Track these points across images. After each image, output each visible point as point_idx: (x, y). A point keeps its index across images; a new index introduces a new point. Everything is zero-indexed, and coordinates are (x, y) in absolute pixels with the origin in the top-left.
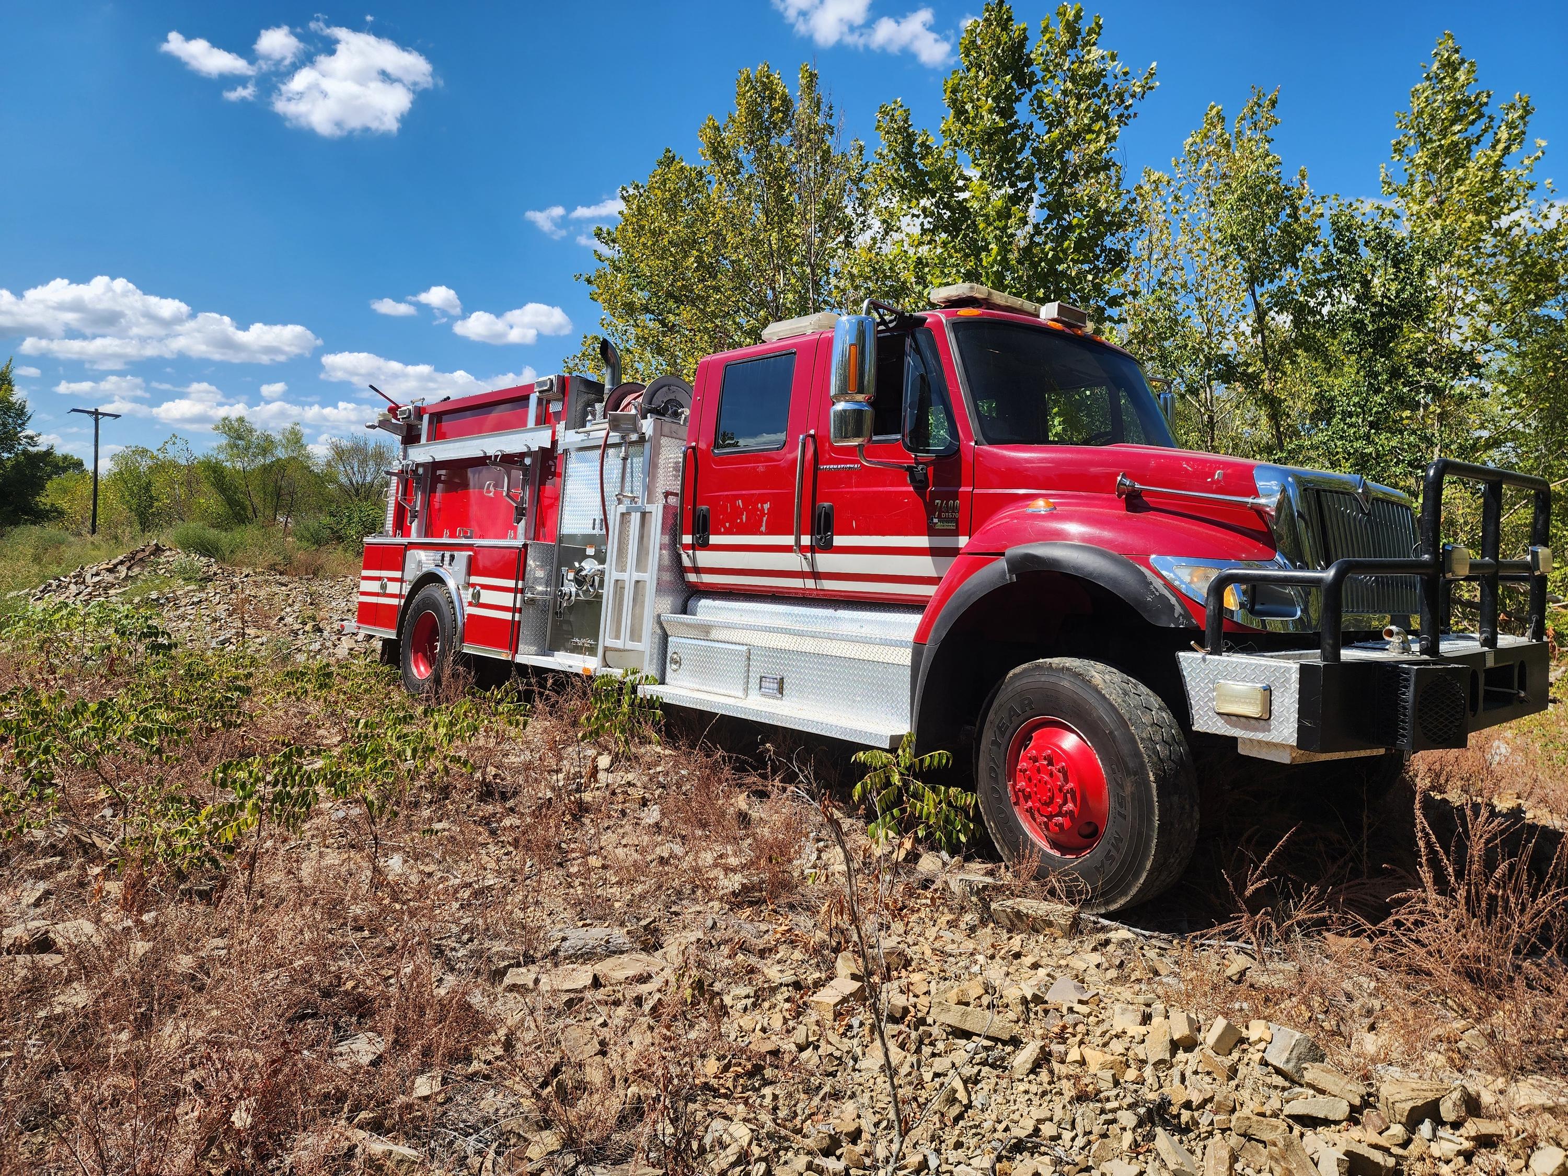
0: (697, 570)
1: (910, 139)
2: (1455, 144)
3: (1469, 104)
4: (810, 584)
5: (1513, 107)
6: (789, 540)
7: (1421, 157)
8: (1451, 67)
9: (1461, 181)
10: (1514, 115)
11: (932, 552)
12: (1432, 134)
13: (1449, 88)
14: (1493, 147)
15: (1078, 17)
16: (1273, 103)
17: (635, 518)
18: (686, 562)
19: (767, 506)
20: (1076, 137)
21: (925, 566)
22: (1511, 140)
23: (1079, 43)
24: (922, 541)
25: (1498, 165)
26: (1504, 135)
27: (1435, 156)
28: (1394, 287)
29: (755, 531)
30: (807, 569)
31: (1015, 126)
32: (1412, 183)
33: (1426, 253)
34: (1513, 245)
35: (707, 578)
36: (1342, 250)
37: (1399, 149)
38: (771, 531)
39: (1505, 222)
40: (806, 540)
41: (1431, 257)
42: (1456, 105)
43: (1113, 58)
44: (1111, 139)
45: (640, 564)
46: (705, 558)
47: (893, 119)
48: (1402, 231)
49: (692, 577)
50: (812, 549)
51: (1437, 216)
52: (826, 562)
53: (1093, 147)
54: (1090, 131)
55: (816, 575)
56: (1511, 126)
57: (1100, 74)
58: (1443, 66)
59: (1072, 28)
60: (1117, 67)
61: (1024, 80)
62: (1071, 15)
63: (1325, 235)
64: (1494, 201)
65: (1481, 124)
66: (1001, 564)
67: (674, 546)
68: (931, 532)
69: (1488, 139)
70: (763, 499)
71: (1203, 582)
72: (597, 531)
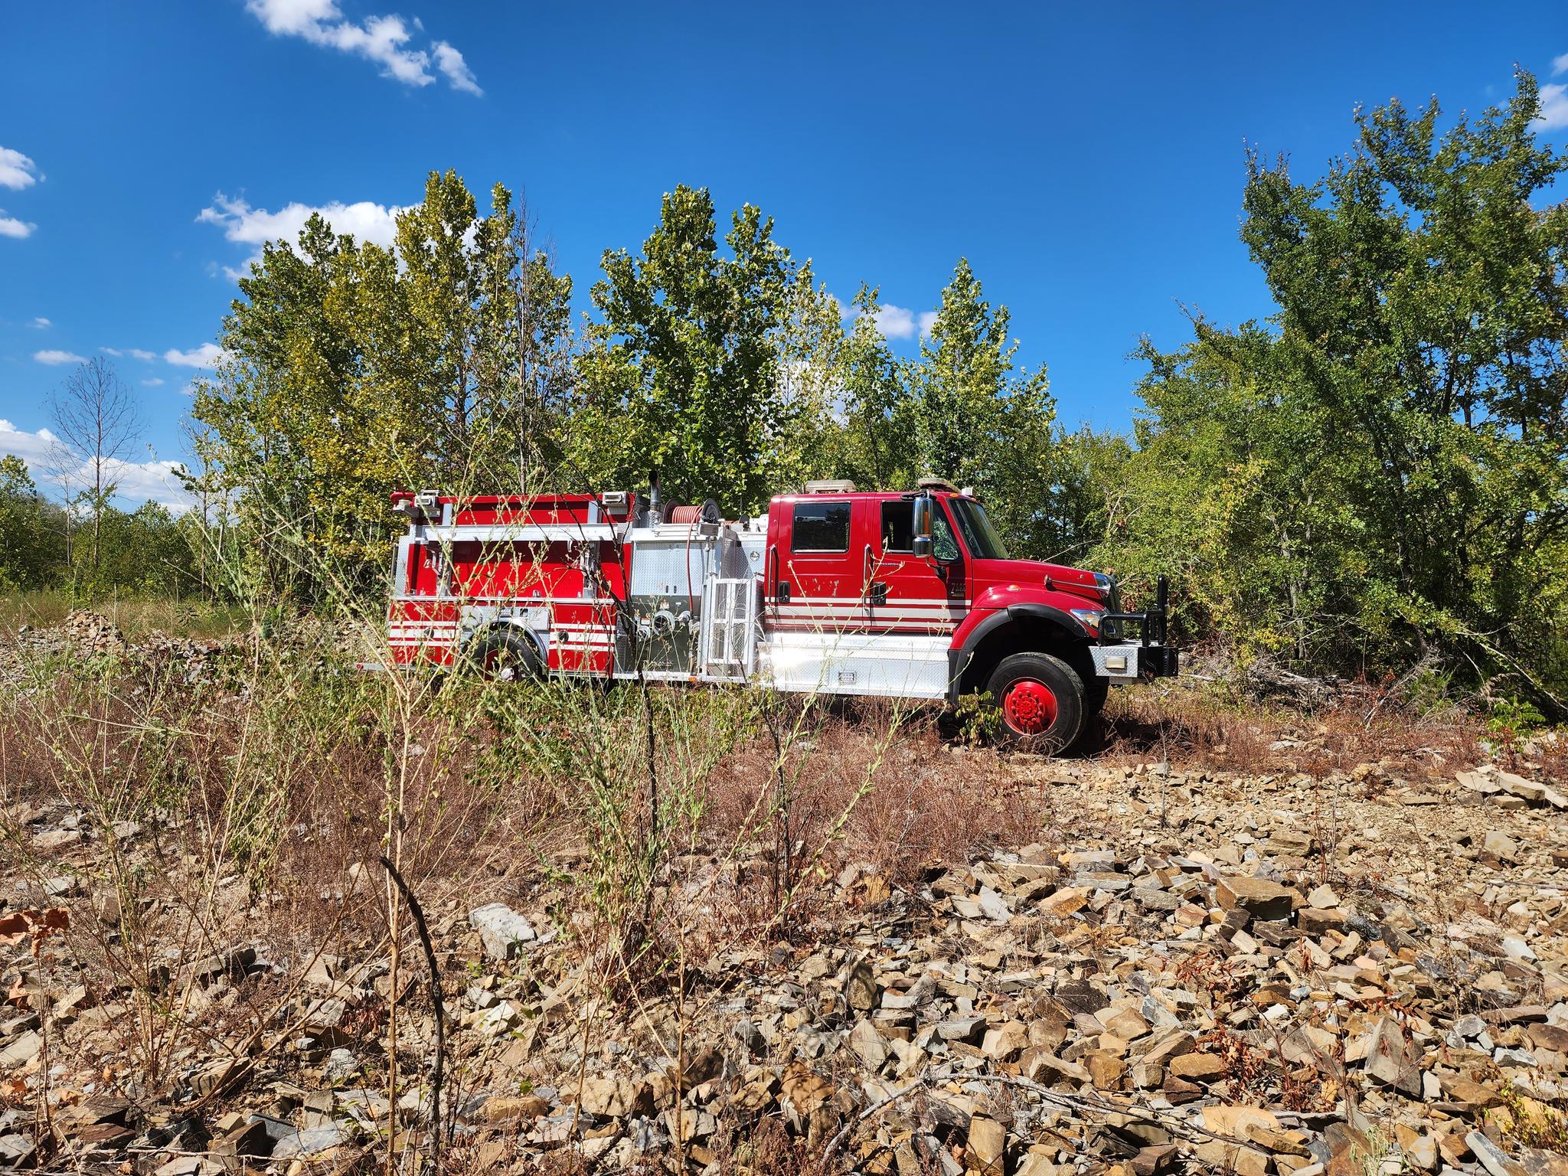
0: (778, 617)
2: (969, 334)
4: (868, 623)
6: (859, 601)
11: (950, 607)
13: (966, 296)
16: (875, 296)
17: (731, 588)
18: (768, 612)
19: (836, 583)
21: (946, 614)
23: (758, 234)
24: (945, 602)
27: (958, 341)
29: (828, 595)
30: (866, 615)
38: (839, 595)
40: (868, 601)
45: (740, 614)
46: (783, 610)
47: (618, 263)
49: (772, 621)
50: (871, 606)
52: (878, 612)
55: (872, 619)
58: (961, 281)
59: (754, 223)
65: (983, 322)
66: (1006, 613)
67: (761, 605)
68: (949, 598)
70: (834, 579)
71: (1093, 620)
72: (671, 593)
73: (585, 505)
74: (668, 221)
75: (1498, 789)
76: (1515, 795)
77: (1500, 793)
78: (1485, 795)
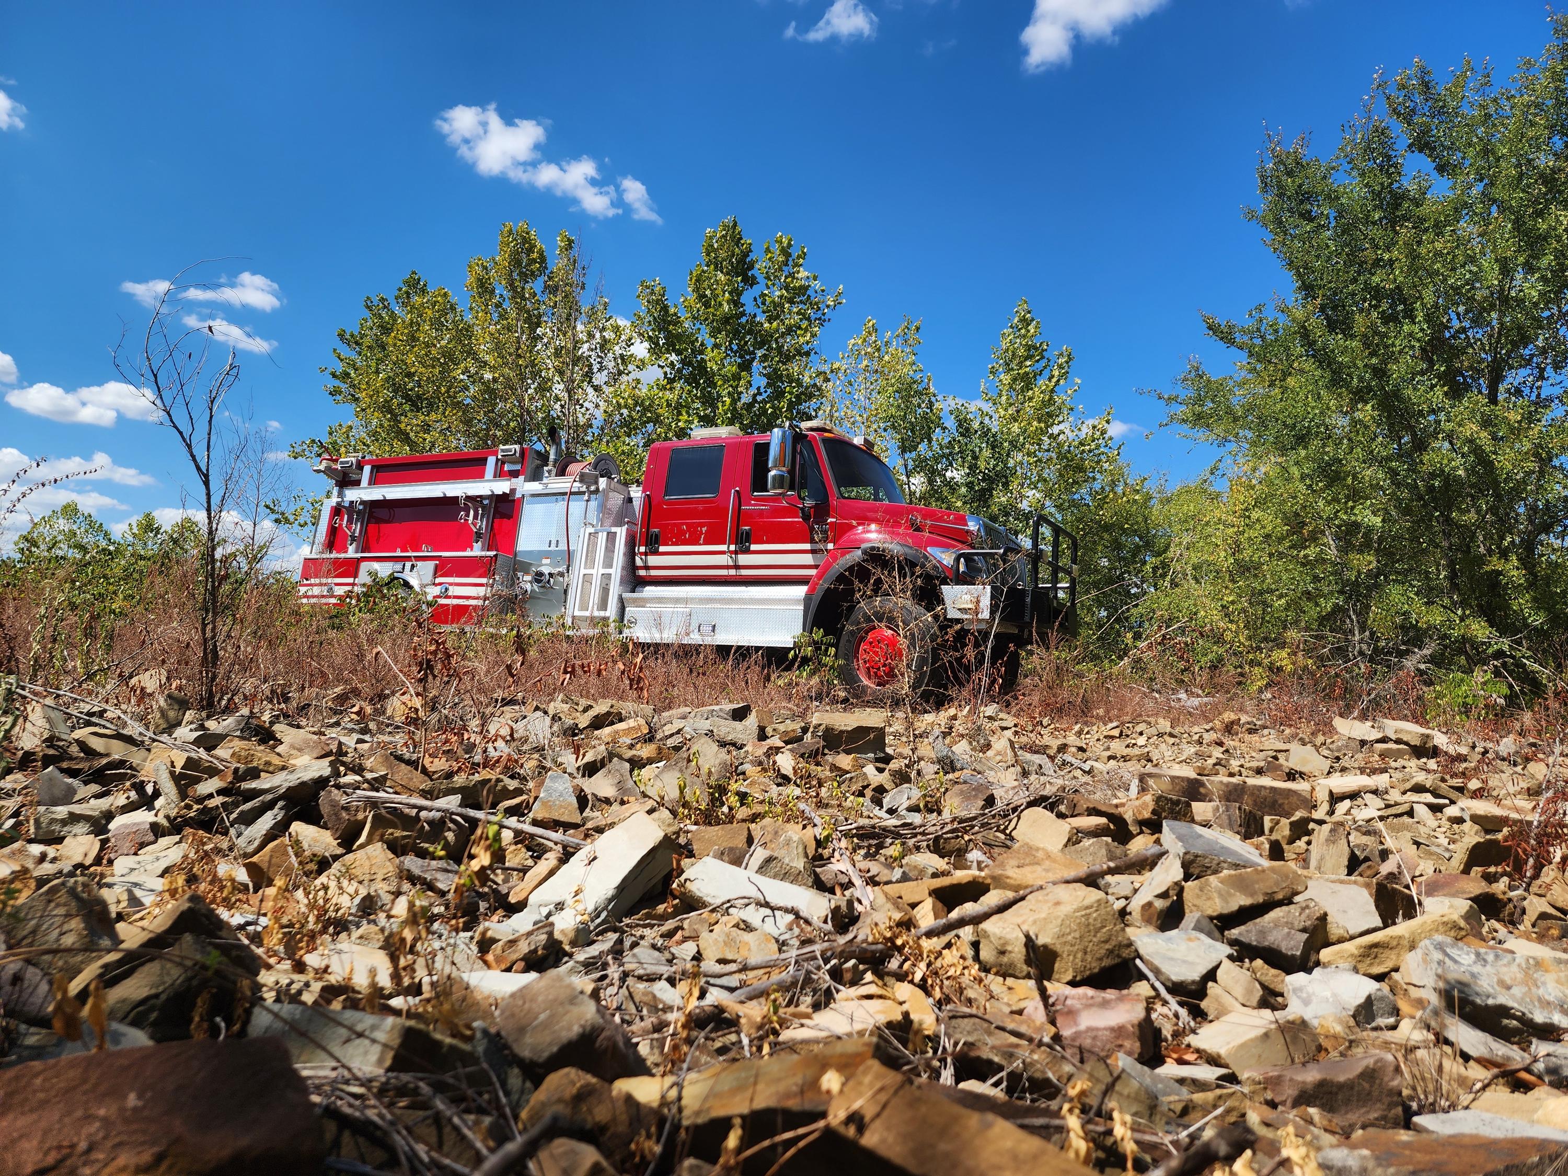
0: (647, 568)
1: (665, 308)
2: (1027, 374)
3: (1036, 349)
4: (732, 572)
5: (1062, 354)
6: (723, 548)
7: (1006, 378)
8: (1026, 322)
9: (1031, 399)
10: (1062, 360)
11: (813, 552)
12: (1013, 365)
13: (1024, 336)
14: (1050, 380)
15: (789, 245)
16: (918, 329)
17: (602, 537)
18: (639, 562)
19: (704, 529)
20: (790, 330)
21: (808, 559)
22: (1061, 376)
23: (790, 263)
24: (807, 546)
25: (1052, 391)
26: (1056, 373)
27: (1014, 380)
28: (992, 462)
29: (696, 543)
30: (731, 564)
31: (743, 314)
32: (1000, 396)
33: (1011, 443)
34: (1060, 445)
35: (653, 573)
36: (962, 435)
37: (993, 372)
38: (706, 543)
39: (1055, 430)
40: (733, 547)
41: (1014, 444)
42: (1029, 348)
43: (815, 278)
44: (813, 335)
45: (608, 563)
46: (653, 560)
47: (653, 293)
48: (995, 427)
49: (642, 573)
50: (736, 552)
51: (1016, 420)
52: (743, 559)
53: (801, 340)
54: (800, 328)
55: (737, 567)
56: (1061, 367)
57: (806, 288)
58: (1020, 321)
59: (785, 252)
60: (817, 285)
61: (751, 282)
62: (785, 242)
63: (950, 423)
64: (1050, 415)
65: (1043, 363)
66: (859, 552)
67: (631, 554)
68: (811, 541)
69: (1046, 373)
70: (702, 525)
71: (947, 558)
72: (553, 547)
73: (484, 461)
74: (708, 254)
75: (1380, 735)
76: (1398, 741)
77: (1384, 740)
78: (1363, 743)
